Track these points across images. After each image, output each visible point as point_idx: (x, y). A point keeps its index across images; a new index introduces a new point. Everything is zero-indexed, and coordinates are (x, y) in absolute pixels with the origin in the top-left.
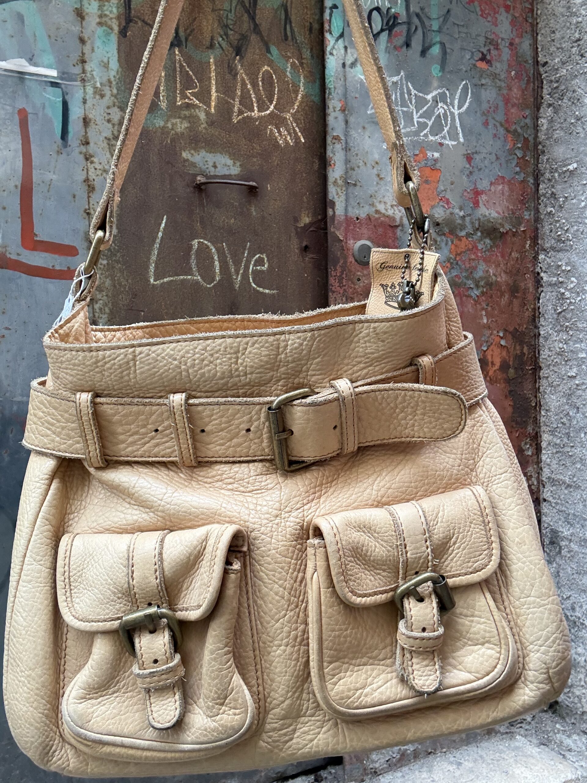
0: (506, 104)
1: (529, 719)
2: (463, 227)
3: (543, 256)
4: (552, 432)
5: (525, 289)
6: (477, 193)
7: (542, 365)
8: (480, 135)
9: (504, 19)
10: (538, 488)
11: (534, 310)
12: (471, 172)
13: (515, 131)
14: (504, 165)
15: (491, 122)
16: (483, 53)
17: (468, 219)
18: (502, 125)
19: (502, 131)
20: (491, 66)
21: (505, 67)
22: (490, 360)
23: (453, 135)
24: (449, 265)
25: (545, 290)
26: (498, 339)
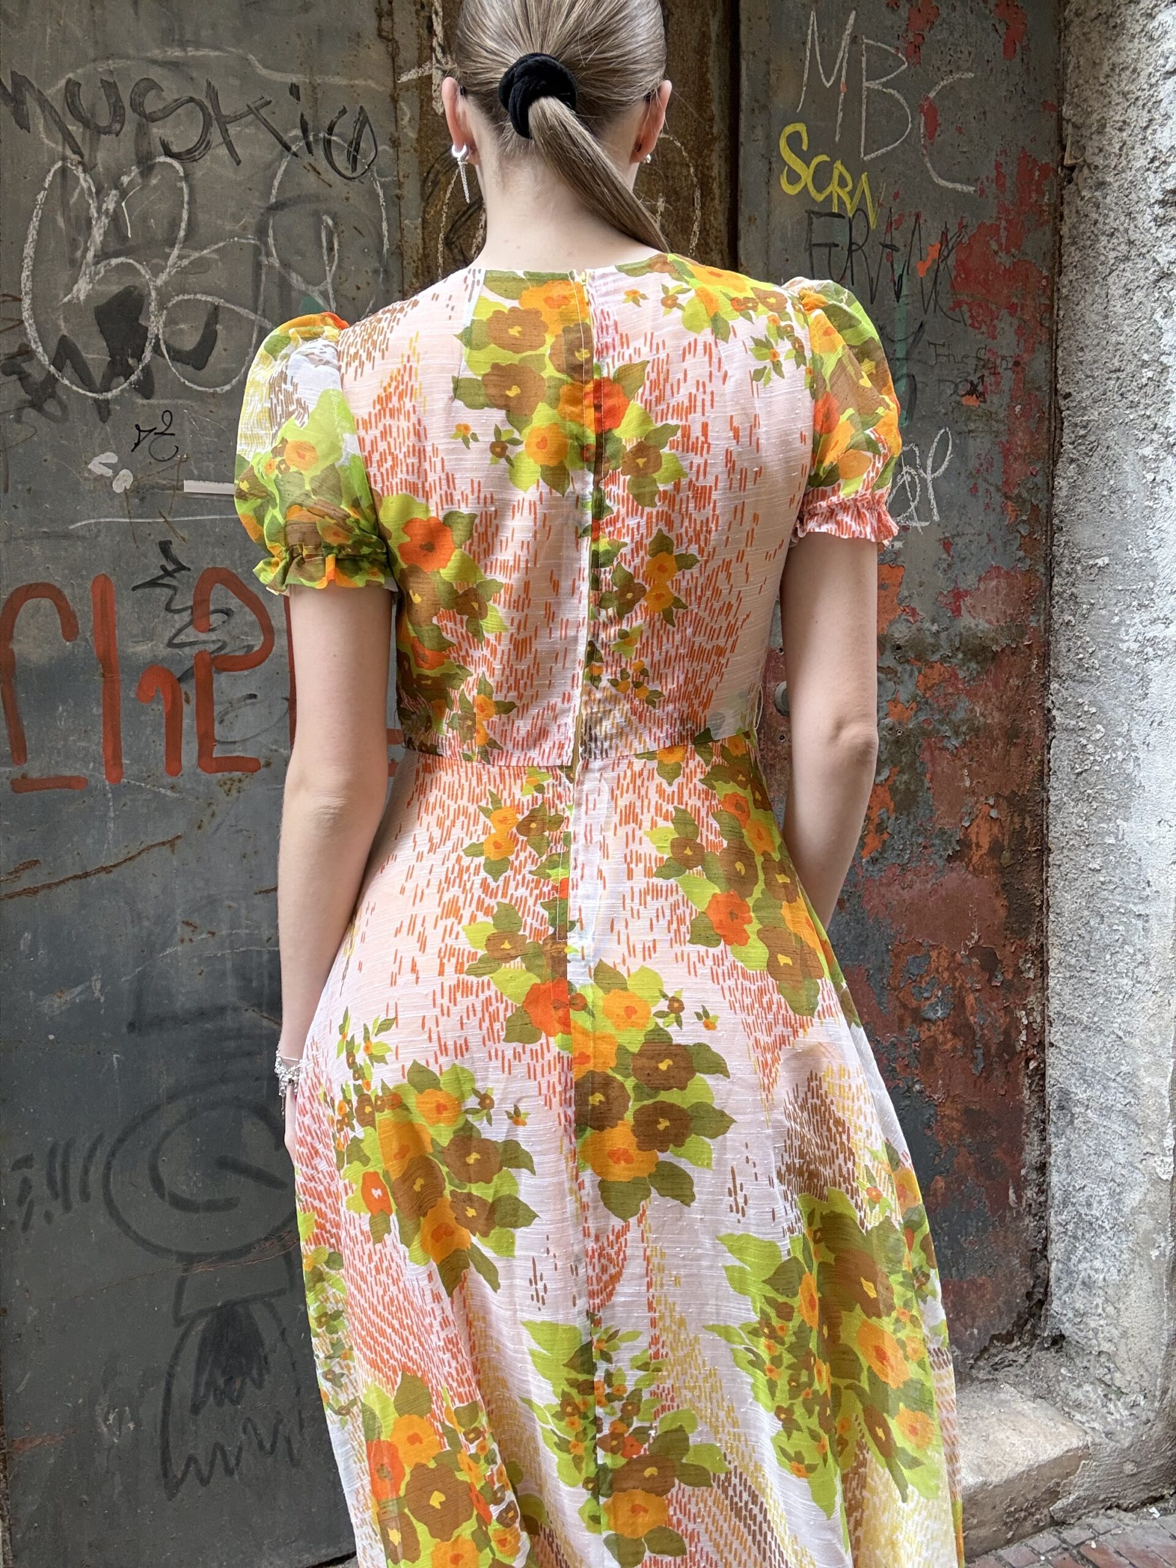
0: (1006, 457)
1: (1021, 1361)
2: (935, 648)
3: (1056, 686)
4: (1065, 947)
5: (1029, 732)
6: (958, 595)
7: (1052, 847)
8: (965, 507)
9: (1007, 328)
10: (1043, 1027)
11: (1042, 762)
12: (949, 565)
13: (1019, 496)
14: (1000, 550)
15: (982, 486)
16: (972, 383)
17: (943, 635)
18: (998, 490)
19: (998, 498)
20: (985, 402)
21: (1006, 400)
22: (974, 840)
23: (923, 512)
24: (914, 705)
25: (1058, 736)
26: (985, 808)
